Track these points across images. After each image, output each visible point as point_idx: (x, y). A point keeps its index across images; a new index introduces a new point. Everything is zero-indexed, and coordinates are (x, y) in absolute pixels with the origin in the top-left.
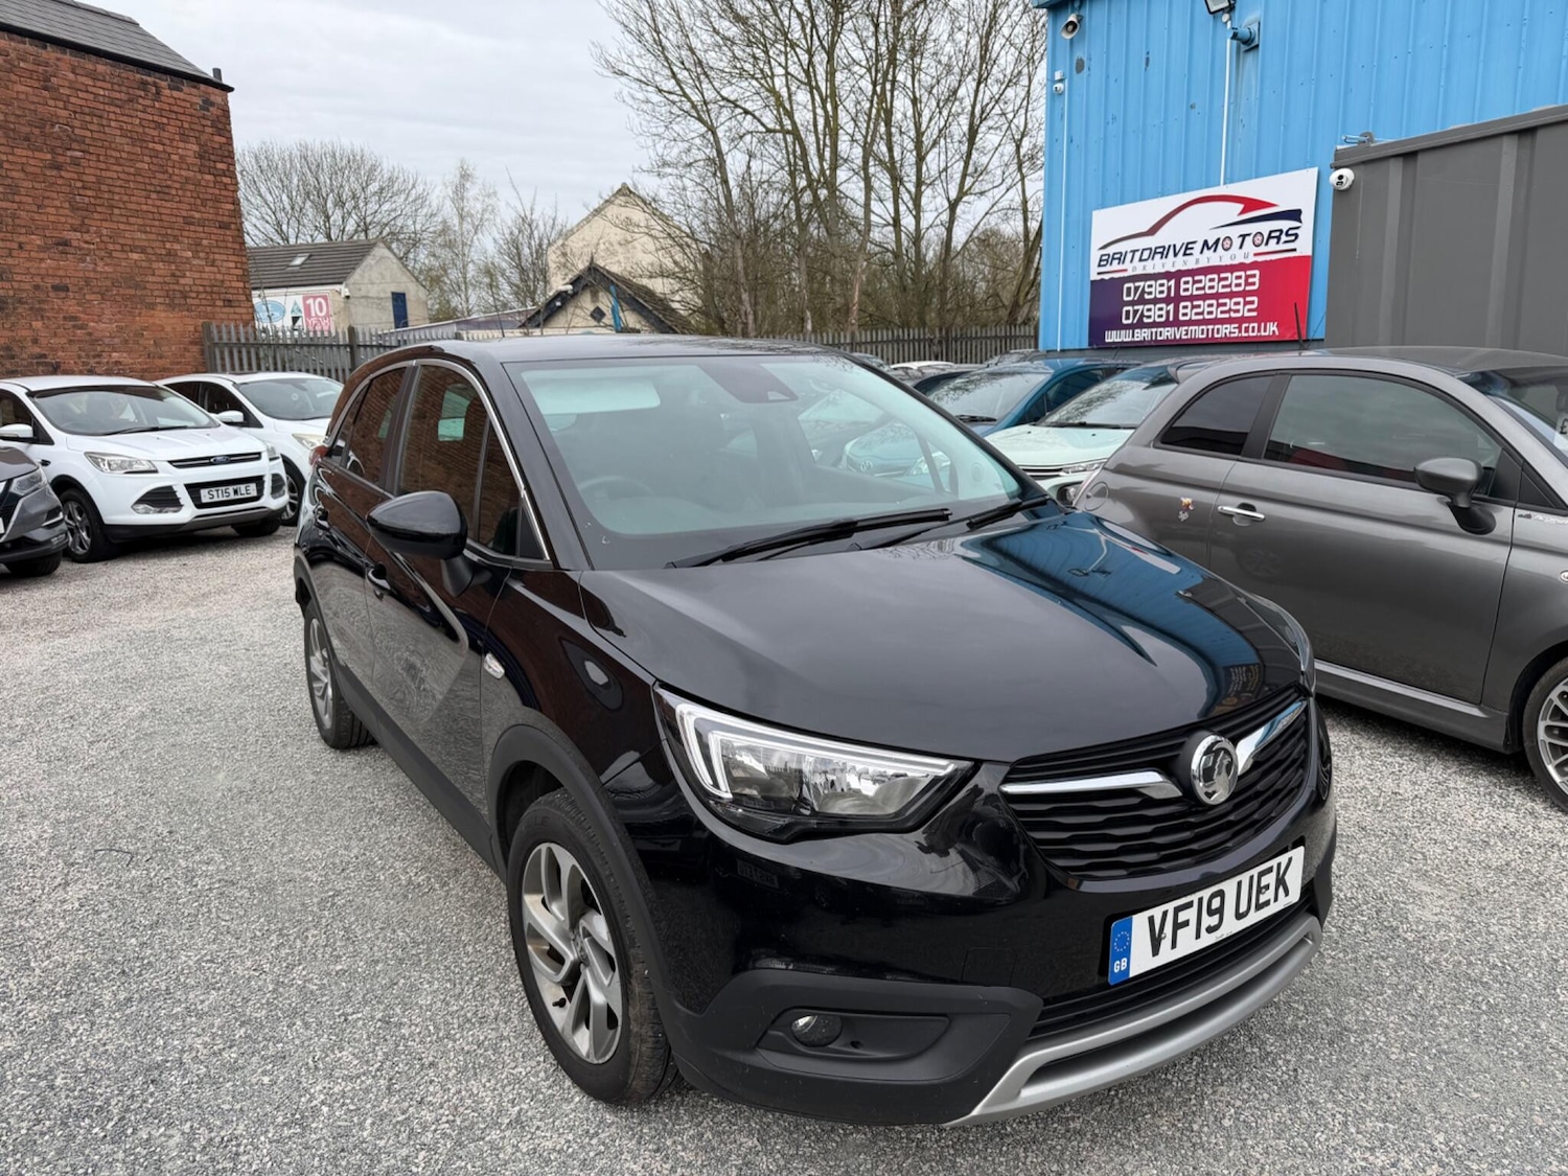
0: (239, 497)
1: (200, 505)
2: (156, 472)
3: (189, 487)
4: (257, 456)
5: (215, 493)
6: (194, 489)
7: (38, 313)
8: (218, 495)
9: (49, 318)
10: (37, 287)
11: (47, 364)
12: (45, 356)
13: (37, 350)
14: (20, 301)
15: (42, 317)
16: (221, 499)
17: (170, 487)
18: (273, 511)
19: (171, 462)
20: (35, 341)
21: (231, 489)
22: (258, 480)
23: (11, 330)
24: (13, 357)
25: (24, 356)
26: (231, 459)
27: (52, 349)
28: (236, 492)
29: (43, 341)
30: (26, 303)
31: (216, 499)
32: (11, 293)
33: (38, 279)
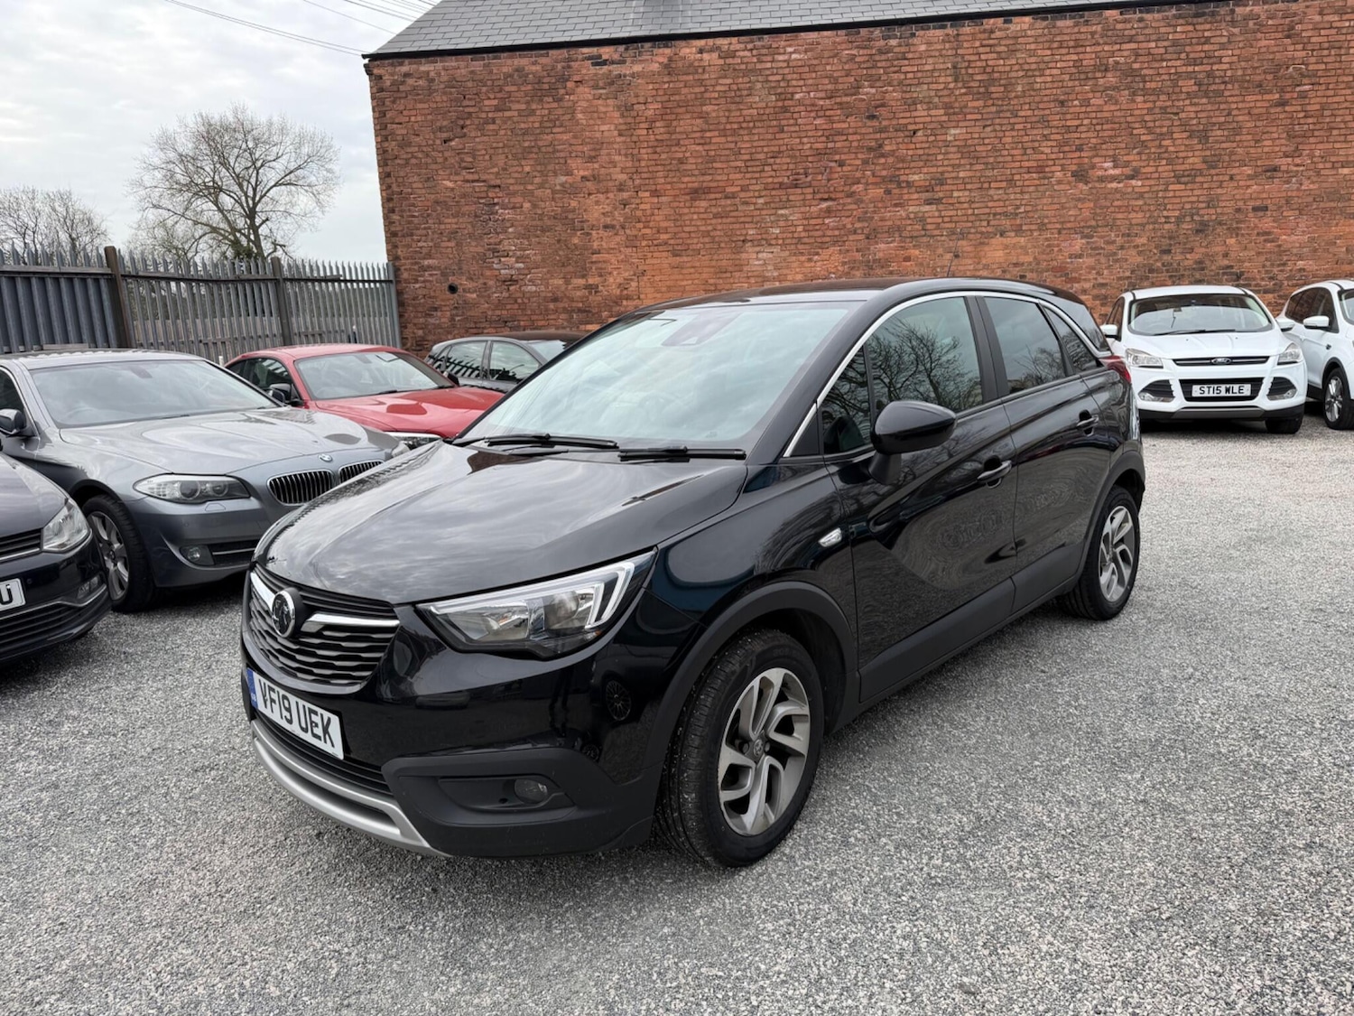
0: (1231, 395)
1: (1189, 398)
2: (1162, 367)
3: (1182, 382)
4: (1263, 359)
5: (1206, 389)
6: (1187, 384)
7: (1234, 231)
8: (1209, 391)
9: (1243, 235)
10: (1238, 210)
11: (1232, 274)
12: (1232, 267)
13: (1226, 262)
14: (1220, 223)
15: (1237, 235)
16: (1211, 395)
17: (1168, 381)
18: (1266, 412)
19: (1175, 360)
20: (1226, 255)
21: (1223, 387)
22: (1256, 383)
23: (1207, 247)
24: (1203, 269)
25: (1213, 268)
26: (1232, 361)
27: (1240, 261)
28: (1227, 390)
29: (1233, 255)
30: (1225, 224)
31: (1206, 395)
32: (1214, 217)
33: (1240, 204)
